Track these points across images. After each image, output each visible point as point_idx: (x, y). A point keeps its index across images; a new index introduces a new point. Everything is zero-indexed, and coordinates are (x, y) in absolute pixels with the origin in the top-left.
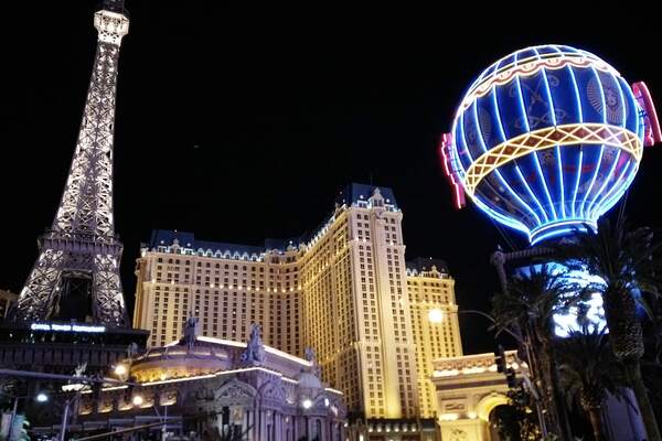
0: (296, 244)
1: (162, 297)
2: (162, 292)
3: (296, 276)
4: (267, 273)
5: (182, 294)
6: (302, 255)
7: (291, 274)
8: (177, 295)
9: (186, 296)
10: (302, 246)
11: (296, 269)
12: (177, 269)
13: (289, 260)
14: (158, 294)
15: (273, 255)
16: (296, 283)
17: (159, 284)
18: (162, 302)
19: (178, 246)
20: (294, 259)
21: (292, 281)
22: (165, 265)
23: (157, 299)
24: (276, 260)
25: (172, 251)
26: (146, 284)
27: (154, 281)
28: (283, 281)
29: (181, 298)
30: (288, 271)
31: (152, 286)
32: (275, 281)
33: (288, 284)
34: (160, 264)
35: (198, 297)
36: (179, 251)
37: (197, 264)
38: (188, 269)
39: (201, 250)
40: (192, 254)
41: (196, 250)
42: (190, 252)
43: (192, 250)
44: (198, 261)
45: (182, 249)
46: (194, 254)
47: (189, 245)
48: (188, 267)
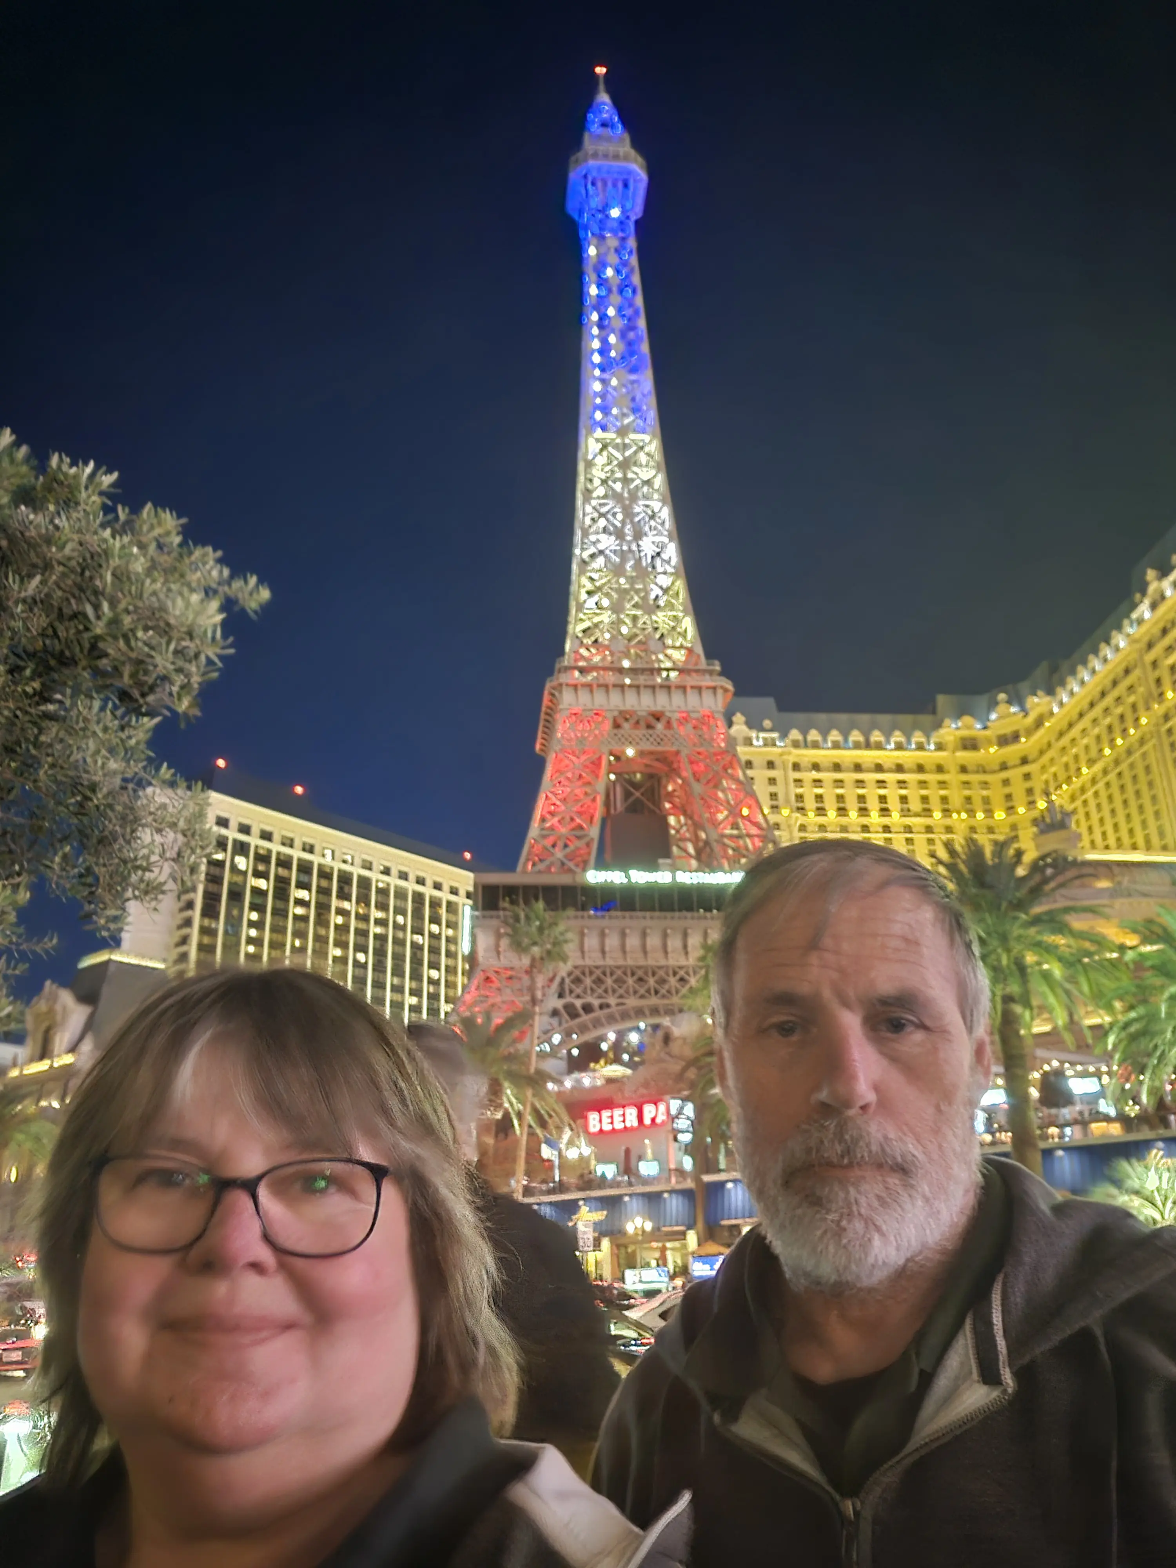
0: (1017, 699)
3: (1027, 776)
4: (953, 777)
6: (1039, 723)
7: (1015, 774)
10: (1037, 702)
11: (1024, 761)
13: (1004, 741)
15: (965, 733)
16: (1030, 792)
19: (744, 728)
20: (1015, 737)
21: (1018, 789)
24: (970, 744)
28: (996, 794)
30: (1004, 767)
32: (977, 794)
33: (1009, 797)
36: (748, 742)
37: (790, 766)
38: (774, 779)
39: (795, 734)
40: (778, 743)
41: (784, 735)
42: (773, 740)
43: (775, 735)
44: (791, 759)
45: (753, 734)
46: (782, 744)
47: (767, 723)
48: (772, 773)
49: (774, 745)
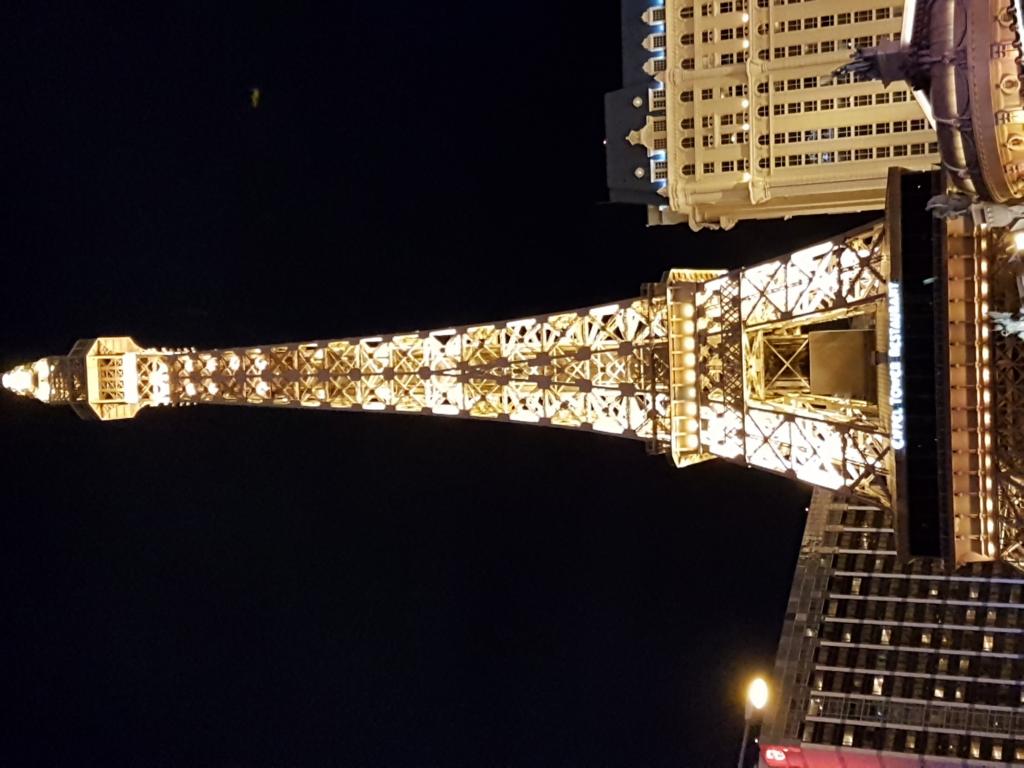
1: (788, 149)
2: (775, 151)
5: (774, 98)
8: (779, 110)
9: (779, 87)
12: (706, 122)
14: (780, 162)
17: (754, 163)
18: (801, 148)
19: (643, 131)
22: (701, 156)
23: (795, 160)
25: (661, 144)
26: (757, 195)
27: (746, 177)
29: (788, 97)
31: (761, 181)
34: (699, 169)
35: (779, 53)
37: (686, 72)
38: (704, 92)
39: (649, 67)
40: (661, 88)
41: (651, 81)
42: (656, 95)
43: (651, 91)
44: (679, 69)
45: (650, 120)
46: (662, 84)
47: (638, 102)
48: (698, 95)
49: (663, 93)
